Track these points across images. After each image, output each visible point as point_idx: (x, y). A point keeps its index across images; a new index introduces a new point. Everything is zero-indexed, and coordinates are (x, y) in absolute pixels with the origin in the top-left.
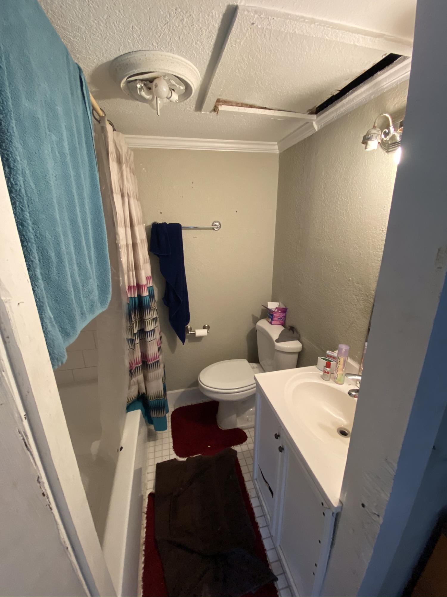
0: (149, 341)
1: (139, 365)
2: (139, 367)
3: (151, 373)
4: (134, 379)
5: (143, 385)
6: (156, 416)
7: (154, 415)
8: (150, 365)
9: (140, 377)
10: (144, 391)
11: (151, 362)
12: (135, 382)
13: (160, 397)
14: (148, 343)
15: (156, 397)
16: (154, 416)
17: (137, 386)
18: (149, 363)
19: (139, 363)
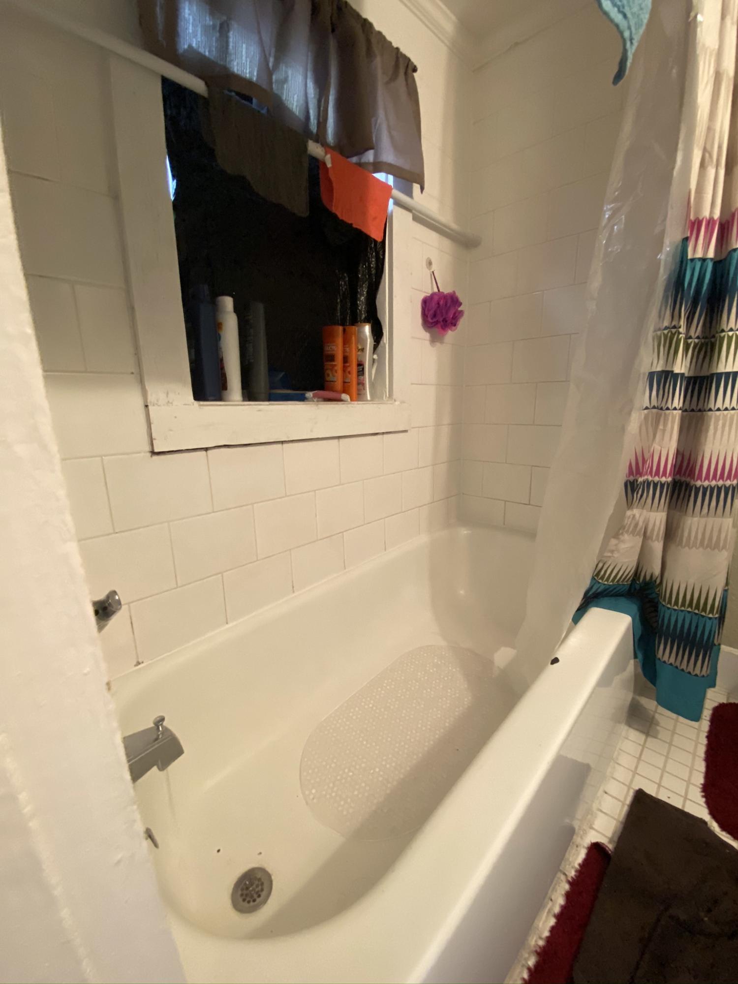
0: (719, 410)
1: (663, 479)
2: (662, 485)
3: (696, 519)
4: (636, 514)
5: (657, 546)
6: (672, 660)
7: (666, 654)
8: (697, 490)
9: (657, 518)
10: (656, 569)
11: (706, 483)
12: (636, 525)
13: (704, 609)
14: (713, 414)
15: (690, 605)
16: (666, 658)
17: (639, 540)
18: (699, 483)
19: (664, 474)
